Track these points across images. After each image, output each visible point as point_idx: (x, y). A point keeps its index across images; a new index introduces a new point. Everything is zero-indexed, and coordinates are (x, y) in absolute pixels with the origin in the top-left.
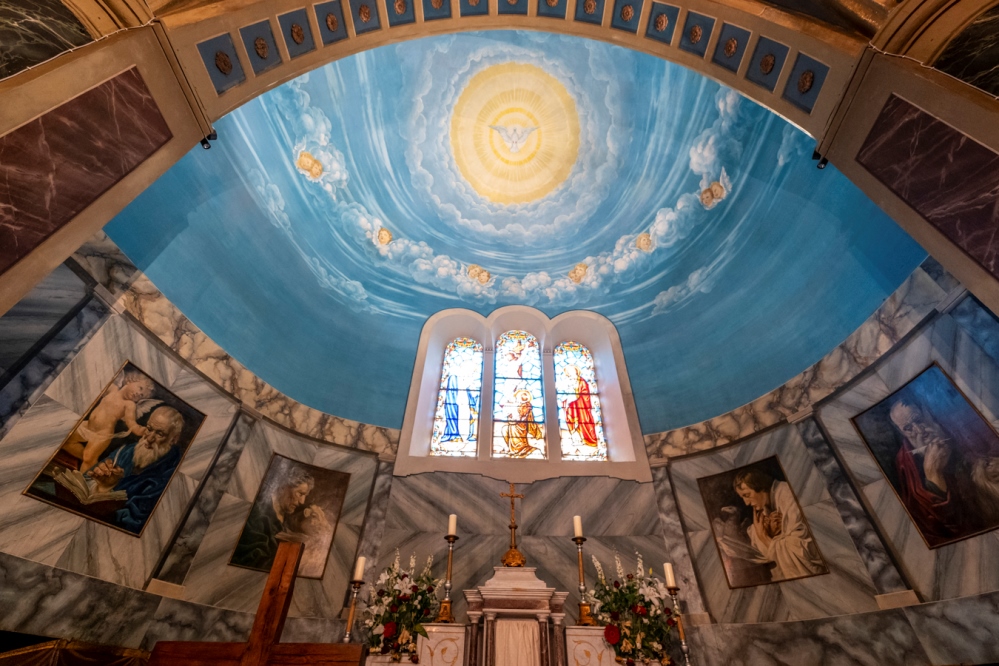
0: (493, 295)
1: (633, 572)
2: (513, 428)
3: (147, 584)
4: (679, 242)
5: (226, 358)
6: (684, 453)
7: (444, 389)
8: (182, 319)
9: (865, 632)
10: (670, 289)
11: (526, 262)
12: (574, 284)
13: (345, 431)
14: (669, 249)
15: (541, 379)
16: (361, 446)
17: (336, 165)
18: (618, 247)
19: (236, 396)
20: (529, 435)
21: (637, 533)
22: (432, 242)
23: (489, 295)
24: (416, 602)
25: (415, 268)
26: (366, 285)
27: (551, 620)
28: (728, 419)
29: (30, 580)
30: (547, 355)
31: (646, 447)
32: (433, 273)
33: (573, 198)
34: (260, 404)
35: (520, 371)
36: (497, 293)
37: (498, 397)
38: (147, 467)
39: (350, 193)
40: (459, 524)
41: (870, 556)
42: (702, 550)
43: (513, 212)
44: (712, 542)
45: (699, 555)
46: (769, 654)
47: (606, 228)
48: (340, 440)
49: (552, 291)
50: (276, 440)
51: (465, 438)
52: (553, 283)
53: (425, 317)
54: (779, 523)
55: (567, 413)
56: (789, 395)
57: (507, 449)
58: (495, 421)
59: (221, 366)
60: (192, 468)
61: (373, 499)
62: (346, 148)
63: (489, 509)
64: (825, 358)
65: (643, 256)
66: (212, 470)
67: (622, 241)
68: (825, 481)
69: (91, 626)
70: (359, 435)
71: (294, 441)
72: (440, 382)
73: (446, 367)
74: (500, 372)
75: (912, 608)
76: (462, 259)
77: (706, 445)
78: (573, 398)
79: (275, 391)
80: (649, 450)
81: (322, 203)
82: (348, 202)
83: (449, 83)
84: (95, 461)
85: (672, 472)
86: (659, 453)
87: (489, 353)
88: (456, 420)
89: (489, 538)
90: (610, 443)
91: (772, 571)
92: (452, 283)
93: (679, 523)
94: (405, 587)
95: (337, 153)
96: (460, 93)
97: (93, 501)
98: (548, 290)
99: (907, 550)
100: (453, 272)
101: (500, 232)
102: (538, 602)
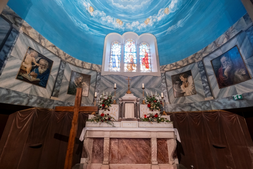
0: (123, 29)
1: (154, 94)
2: (129, 65)
3: (50, 97)
4: (177, 11)
5: (54, 46)
6: (169, 70)
7: (112, 55)
8: (40, 35)
9: (201, 105)
10: (172, 26)
11: (133, 18)
12: (146, 25)
13: (88, 65)
14: (173, 13)
15: (136, 52)
16: (93, 69)
18: (159, 13)
19: (59, 56)
20: (133, 66)
21: (156, 87)
22: (106, 11)
23: (122, 29)
24: (108, 100)
25: (101, 20)
26: (88, 25)
27: (137, 103)
28: (181, 62)
29: (25, 96)
30: (138, 46)
31: (160, 69)
32: (106, 22)
34: (66, 59)
35: (131, 51)
36: (124, 28)
37: (125, 57)
38: (43, 73)
40: (117, 86)
41: (206, 91)
42: (170, 90)
44: (172, 89)
45: (169, 91)
46: (180, 109)
47: (156, 6)
48: (87, 68)
49: (140, 27)
50: (72, 68)
51: (117, 67)
52: (140, 25)
53: (105, 35)
54: (188, 84)
55: (142, 61)
56: (197, 55)
57: (127, 70)
58: (124, 63)
59: (54, 48)
60: (53, 73)
61: (97, 81)
63: (123, 83)
64: (209, 45)
65: (166, 16)
66: (58, 74)
67: (160, 11)
68: (200, 75)
69: (42, 105)
70: (92, 66)
71: (76, 68)
72: (110, 53)
73: (111, 49)
74: (126, 50)
75: (212, 100)
76: (115, 17)
77: (175, 68)
78: (144, 57)
79: (69, 55)
80: (161, 69)
84: (30, 72)
85: (166, 74)
86: (163, 70)
87: (123, 45)
88: (115, 63)
89: (124, 89)
90: (152, 68)
91: (184, 94)
92: (112, 25)
93: (166, 85)
94: (106, 98)
97: (32, 81)
98: (139, 27)
99: (214, 89)
100: (112, 21)
101: (125, 8)
102: (134, 100)
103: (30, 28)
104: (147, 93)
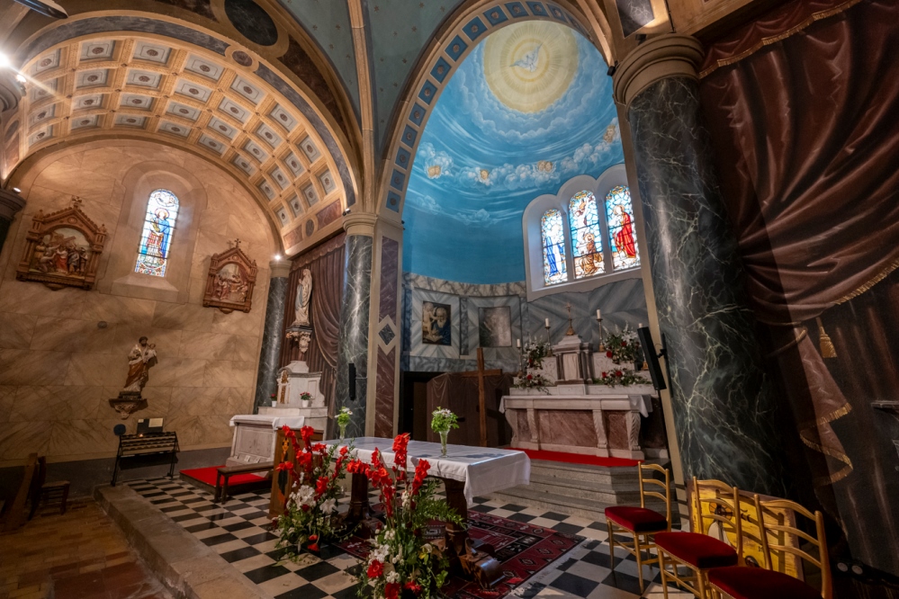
0: (557, 177)
2: (585, 259)
3: (459, 357)
5: (447, 282)
7: (545, 247)
8: (428, 278)
11: (572, 142)
12: (608, 144)
13: (502, 289)
15: (599, 223)
16: (511, 293)
17: (444, 159)
19: (456, 293)
20: (595, 261)
22: (510, 160)
23: (555, 178)
24: (538, 352)
25: (508, 182)
26: (487, 209)
27: (582, 353)
29: (434, 361)
30: (602, 202)
32: (518, 180)
33: (588, 78)
34: (466, 292)
35: (585, 222)
36: (559, 174)
37: (574, 243)
38: (443, 327)
39: (458, 166)
43: (551, 111)
48: (501, 294)
49: (595, 156)
50: (477, 302)
51: (561, 272)
52: (594, 149)
53: (521, 211)
55: (616, 240)
57: (583, 272)
58: (575, 258)
59: (447, 286)
60: (455, 322)
61: (522, 314)
62: (443, 146)
66: (461, 321)
69: (452, 369)
70: (508, 288)
71: (483, 300)
72: (542, 244)
73: (543, 233)
74: (574, 225)
76: (532, 161)
78: (620, 229)
79: (469, 284)
81: (448, 182)
82: (458, 170)
83: (473, 63)
84: (431, 331)
87: (566, 215)
88: (554, 263)
92: (531, 180)
94: (534, 347)
95: (441, 153)
96: (483, 62)
98: (592, 156)
100: (529, 172)
101: (548, 130)
102: (576, 347)
103: (417, 277)
104: (606, 329)
